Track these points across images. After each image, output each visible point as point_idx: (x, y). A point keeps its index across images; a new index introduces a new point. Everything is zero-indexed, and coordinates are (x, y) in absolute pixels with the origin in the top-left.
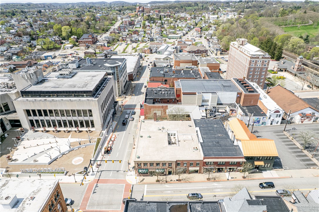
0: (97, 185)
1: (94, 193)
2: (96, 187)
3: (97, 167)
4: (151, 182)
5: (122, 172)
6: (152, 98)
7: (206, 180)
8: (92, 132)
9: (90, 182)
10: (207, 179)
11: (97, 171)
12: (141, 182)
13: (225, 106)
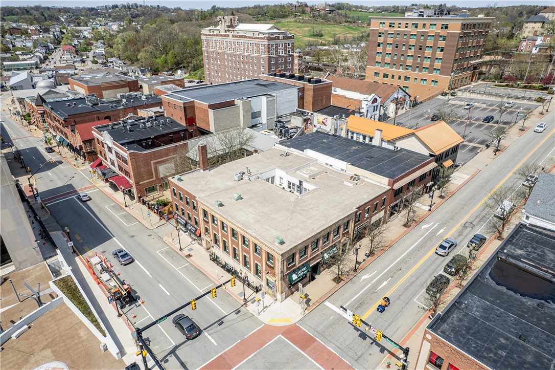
5: (234, 316)
7: (406, 229)
10: (405, 225)
12: (309, 305)
13: (288, 118)
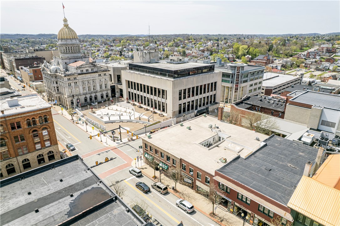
0: (109, 151)
1: (99, 154)
2: (107, 152)
3: (129, 140)
4: (148, 174)
6: (252, 104)
7: (209, 214)
8: (164, 116)
9: (109, 146)
10: (212, 213)
11: (124, 143)
